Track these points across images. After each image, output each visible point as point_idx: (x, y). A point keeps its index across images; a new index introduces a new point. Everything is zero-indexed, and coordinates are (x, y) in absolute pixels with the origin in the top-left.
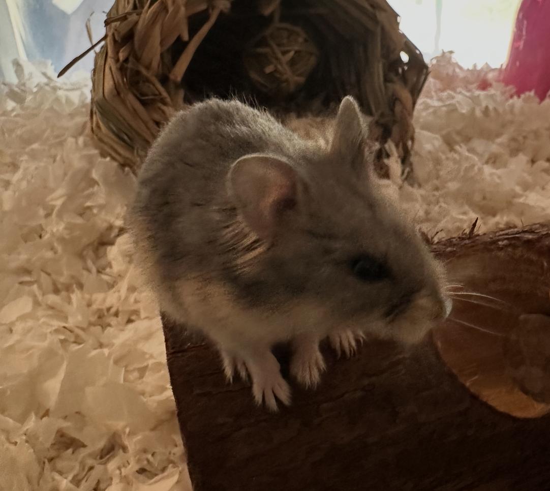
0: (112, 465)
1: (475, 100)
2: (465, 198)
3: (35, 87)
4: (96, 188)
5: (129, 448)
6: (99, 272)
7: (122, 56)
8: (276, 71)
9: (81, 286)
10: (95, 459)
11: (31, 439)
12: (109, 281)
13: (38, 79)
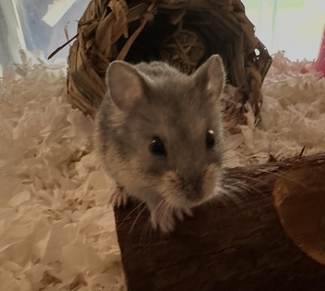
1: (299, 79)
2: (293, 136)
3: (33, 66)
4: (69, 127)
5: (88, 283)
6: (70, 177)
7: (88, 46)
8: (180, 58)
9: (59, 186)
11: (29, 276)
12: (77, 183)
13: (35, 62)
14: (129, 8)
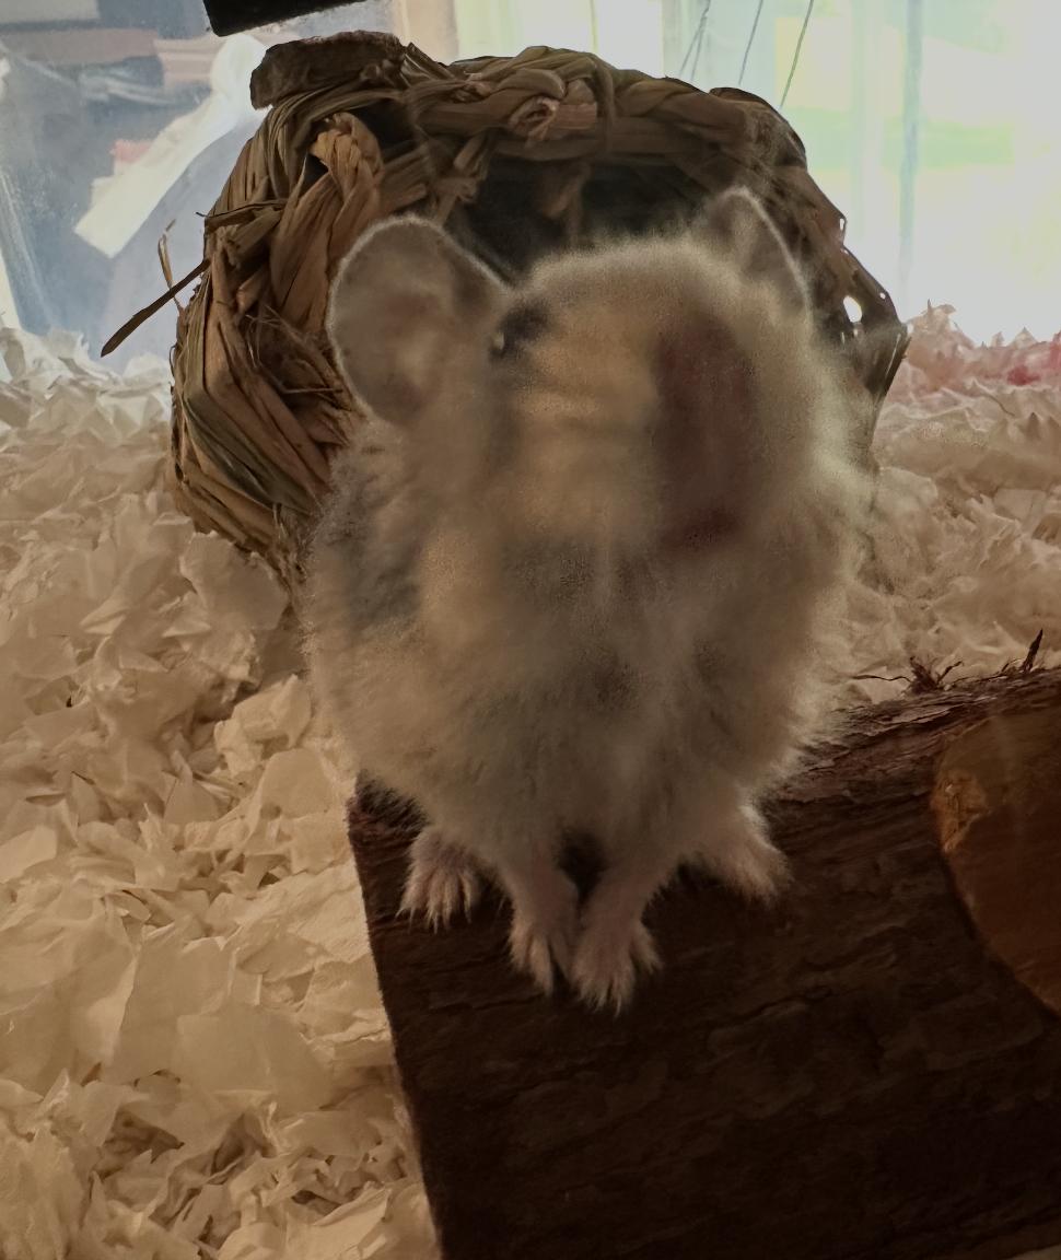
0: (239, 1186)
2: (994, 609)
3: (50, 388)
4: (188, 597)
5: (277, 1145)
6: (197, 777)
7: (243, 300)
9: (160, 808)
10: (202, 1171)
11: (63, 1127)
12: (222, 797)
13: (55, 371)
14: (387, 160)
